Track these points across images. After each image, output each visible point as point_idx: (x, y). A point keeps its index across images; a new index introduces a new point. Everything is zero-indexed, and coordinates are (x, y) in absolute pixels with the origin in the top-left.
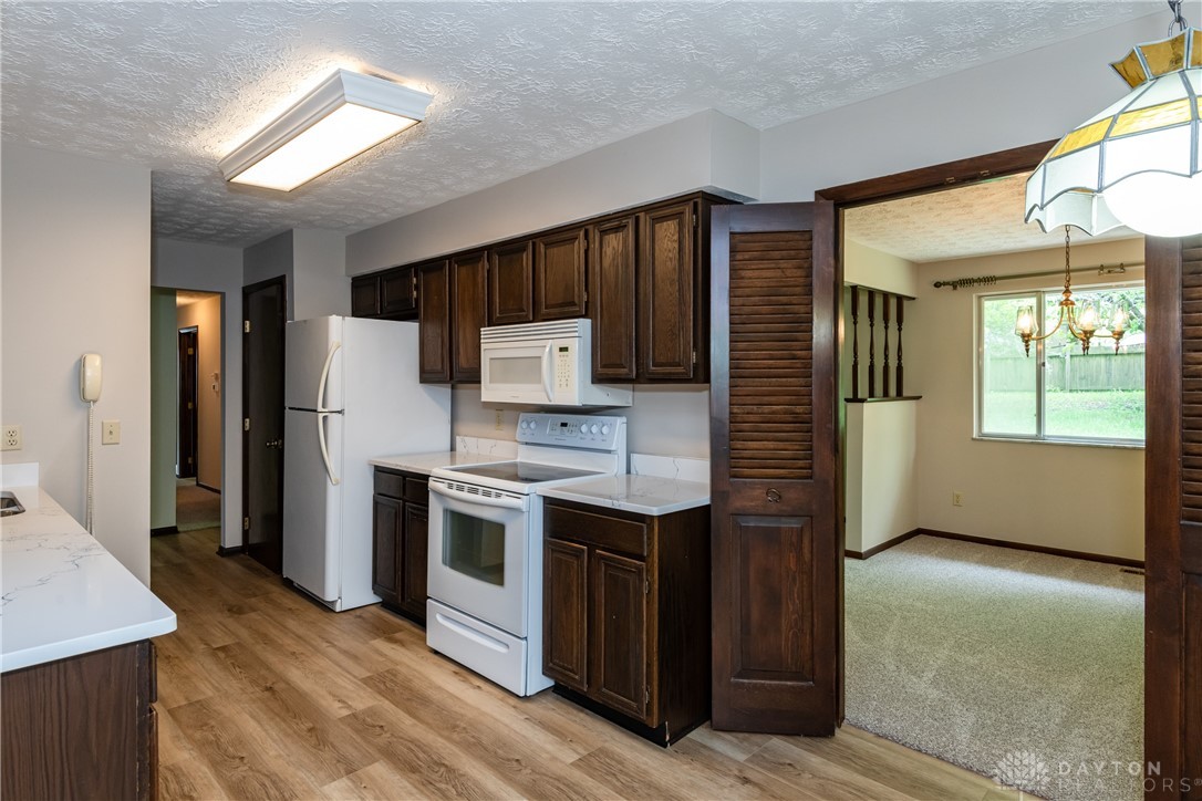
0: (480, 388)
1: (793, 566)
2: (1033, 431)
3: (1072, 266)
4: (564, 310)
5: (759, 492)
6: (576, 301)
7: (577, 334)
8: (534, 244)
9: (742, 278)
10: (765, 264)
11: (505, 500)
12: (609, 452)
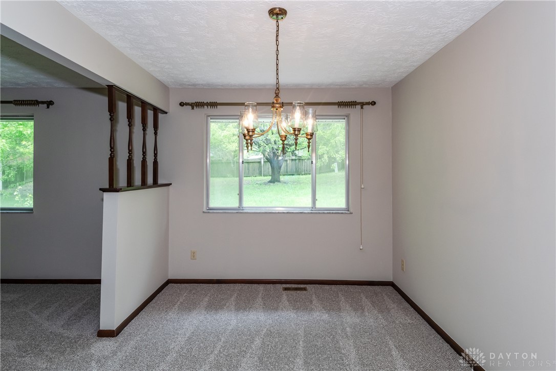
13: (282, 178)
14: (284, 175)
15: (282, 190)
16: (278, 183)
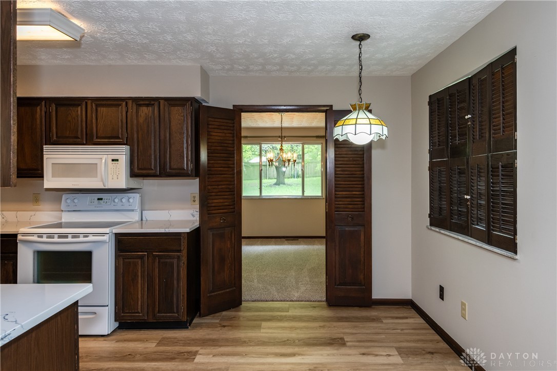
0: (43, 180)
1: (229, 246)
2: (258, 194)
3: (283, 135)
4: (111, 139)
5: (218, 219)
6: (120, 136)
7: (124, 153)
8: (86, 102)
9: (211, 135)
10: (219, 131)
11: (91, 238)
12: (133, 210)
13: (286, 181)
14: (288, 178)
15: (287, 190)
16: (283, 185)
